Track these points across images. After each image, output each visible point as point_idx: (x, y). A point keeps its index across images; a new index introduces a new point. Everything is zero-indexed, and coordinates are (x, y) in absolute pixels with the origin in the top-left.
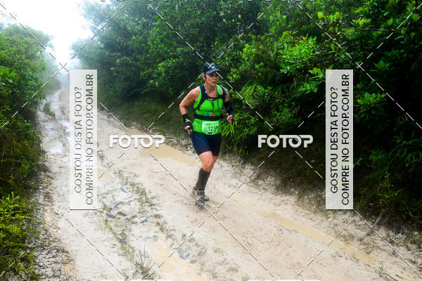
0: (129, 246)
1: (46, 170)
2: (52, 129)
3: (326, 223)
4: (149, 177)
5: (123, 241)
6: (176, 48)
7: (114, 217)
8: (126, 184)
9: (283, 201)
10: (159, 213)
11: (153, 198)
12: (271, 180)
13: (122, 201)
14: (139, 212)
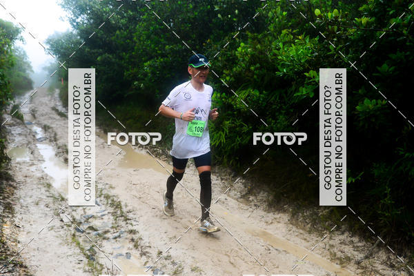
0: (98, 263)
1: (9, 178)
2: (20, 134)
3: (321, 245)
4: (126, 189)
5: (91, 257)
6: (165, 45)
7: (83, 232)
8: (100, 196)
9: (275, 219)
10: (134, 228)
11: (129, 212)
12: (263, 195)
13: (95, 214)
14: (112, 227)
